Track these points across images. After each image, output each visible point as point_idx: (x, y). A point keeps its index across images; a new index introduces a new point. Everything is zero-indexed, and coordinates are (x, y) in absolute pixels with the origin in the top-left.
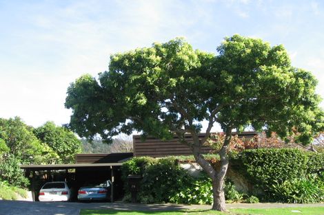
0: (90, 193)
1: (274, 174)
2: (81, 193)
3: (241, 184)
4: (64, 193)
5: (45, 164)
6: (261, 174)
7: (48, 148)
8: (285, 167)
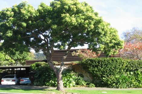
0: (26, 81)
1: (104, 72)
2: (22, 80)
3: (88, 77)
4: (13, 81)
5: (8, 66)
6: (96, 71)
7: (9, 57)
8: (111, 68)
